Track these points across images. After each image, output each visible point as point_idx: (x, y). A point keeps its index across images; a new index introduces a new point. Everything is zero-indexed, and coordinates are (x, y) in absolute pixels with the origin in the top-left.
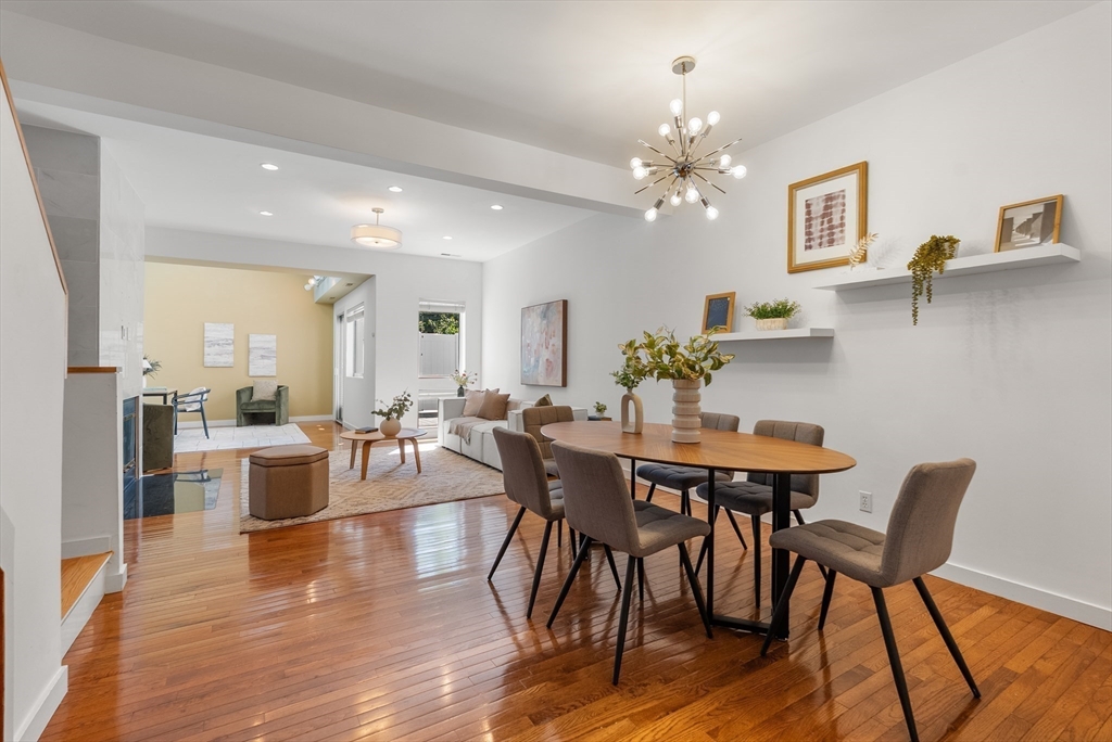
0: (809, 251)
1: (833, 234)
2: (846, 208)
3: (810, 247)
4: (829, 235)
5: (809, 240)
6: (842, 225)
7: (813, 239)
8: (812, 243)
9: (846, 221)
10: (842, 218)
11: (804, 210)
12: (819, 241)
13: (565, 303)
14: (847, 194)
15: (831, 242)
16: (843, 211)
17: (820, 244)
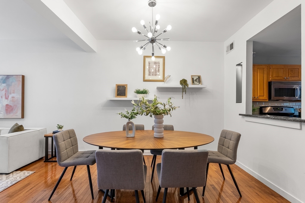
0: (149, 76)
1: (156, 73)
2: (160, 67)
3: (150, 75)
4: (155, 73)
5: (150, 73)
6: (159, 71)
7: (151, 73)
8: (150, 74)
9: (160, 70)
10: (159, 69)
11: (148, 64)
12: (152, 74)
13: (23, 77)
14: (160, 63)
15: (156, 75)
16: (159, 67)
17: (153, 75)
